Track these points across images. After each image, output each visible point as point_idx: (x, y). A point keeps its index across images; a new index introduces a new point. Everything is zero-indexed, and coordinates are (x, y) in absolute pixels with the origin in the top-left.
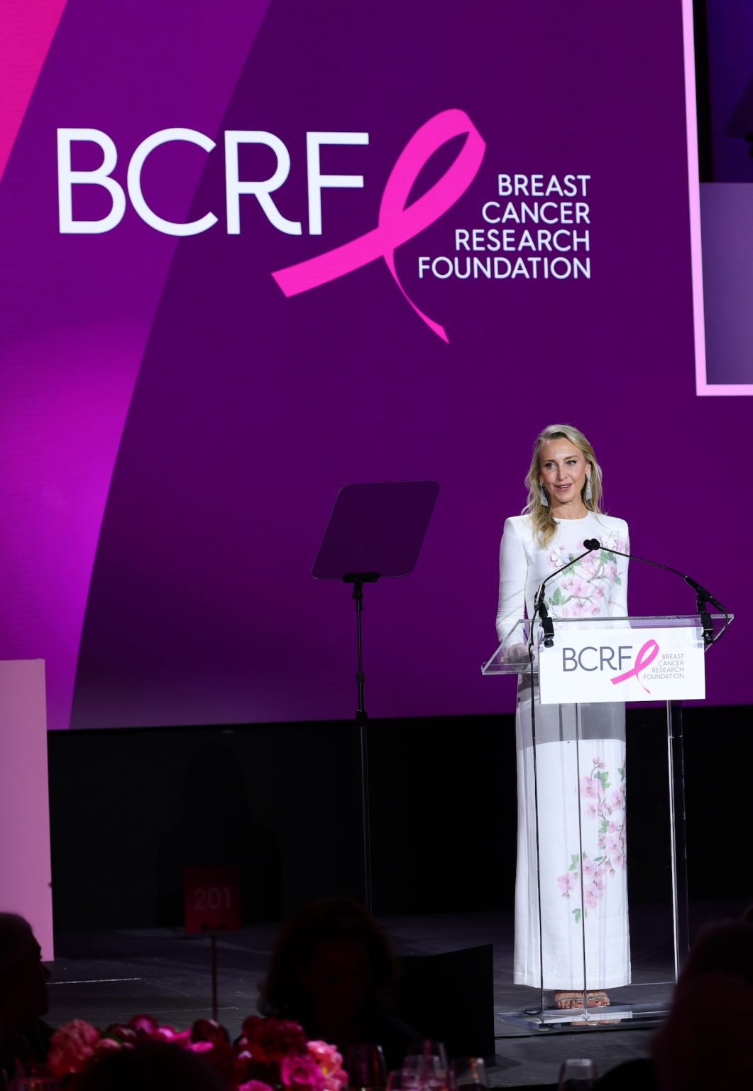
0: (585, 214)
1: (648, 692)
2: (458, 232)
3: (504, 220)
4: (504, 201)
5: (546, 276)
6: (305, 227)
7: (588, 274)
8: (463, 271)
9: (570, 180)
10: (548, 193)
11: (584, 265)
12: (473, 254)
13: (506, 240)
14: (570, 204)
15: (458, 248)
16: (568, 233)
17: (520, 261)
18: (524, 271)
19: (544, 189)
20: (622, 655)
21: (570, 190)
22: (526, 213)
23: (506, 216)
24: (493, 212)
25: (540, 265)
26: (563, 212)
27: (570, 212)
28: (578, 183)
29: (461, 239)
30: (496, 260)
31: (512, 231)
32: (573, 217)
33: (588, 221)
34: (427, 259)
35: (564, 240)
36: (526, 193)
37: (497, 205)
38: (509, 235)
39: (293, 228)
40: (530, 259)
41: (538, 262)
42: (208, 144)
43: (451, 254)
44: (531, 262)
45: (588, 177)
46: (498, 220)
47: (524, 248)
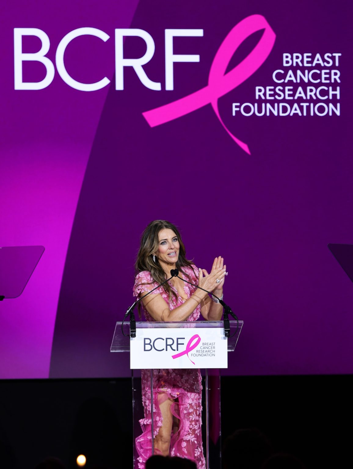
0: (337, 77)
1: (194, 363)
2: (257, 88)
3: (286, 81)
4: (286, 70)
5: (312, 114)
6: (163, 85)
7: (338, 113)
8: (260, 111)
9: (328, 57)
10: (314, 65)
11: (336, 108)
12: (266, 101)
13: (287, 92)
14: (328, 71)
15: (257, 97)
16: (326, 88)
17: (296, 105)
18: (298, 111)
19: (311, 62)
20: (179, 343)
21: (328, 62)
22: (301, 78)
23: (288, 78)
24: (279, 76)
25: (308, 108)
26: (323, 76)
27: (327, 76)
28: (333, 58)
29: (259, 92)
30: (281, 105)
31: (291, 88)
32: (329, 79)
33: (339, 81)
34: (238, 104)
35: (323, 93)
36: (301, 65)
37: (282, 72)
38: (289, 90)
39: (156, 86)
40: (302, 104)
41: (307, 106)
42: (104, 37)
43: (253, 102)
44: (303, 106)
45: (340, 54)
46: (282, 81)
47: (299, 97)
